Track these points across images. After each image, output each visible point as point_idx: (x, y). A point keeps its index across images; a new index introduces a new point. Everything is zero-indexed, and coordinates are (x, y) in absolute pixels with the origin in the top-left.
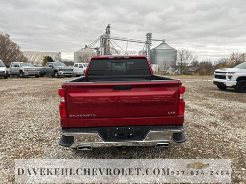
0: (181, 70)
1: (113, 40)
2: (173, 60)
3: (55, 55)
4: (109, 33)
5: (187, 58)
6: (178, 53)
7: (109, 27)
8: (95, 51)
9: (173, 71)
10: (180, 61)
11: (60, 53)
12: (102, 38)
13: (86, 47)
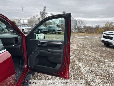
0: (79, 30)
1: (47, 14)
2: (75, 25)
3: (18, 21)
4: (45, 11)
5: (82, 24)
6: (77, 22)
7: (45, 8)
8: (38, 19)
9: (75, 30)
10: (78, 26)
11: (20, 20)
12: (41, 13)
13: (34, 17)
